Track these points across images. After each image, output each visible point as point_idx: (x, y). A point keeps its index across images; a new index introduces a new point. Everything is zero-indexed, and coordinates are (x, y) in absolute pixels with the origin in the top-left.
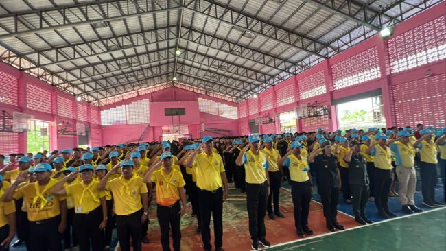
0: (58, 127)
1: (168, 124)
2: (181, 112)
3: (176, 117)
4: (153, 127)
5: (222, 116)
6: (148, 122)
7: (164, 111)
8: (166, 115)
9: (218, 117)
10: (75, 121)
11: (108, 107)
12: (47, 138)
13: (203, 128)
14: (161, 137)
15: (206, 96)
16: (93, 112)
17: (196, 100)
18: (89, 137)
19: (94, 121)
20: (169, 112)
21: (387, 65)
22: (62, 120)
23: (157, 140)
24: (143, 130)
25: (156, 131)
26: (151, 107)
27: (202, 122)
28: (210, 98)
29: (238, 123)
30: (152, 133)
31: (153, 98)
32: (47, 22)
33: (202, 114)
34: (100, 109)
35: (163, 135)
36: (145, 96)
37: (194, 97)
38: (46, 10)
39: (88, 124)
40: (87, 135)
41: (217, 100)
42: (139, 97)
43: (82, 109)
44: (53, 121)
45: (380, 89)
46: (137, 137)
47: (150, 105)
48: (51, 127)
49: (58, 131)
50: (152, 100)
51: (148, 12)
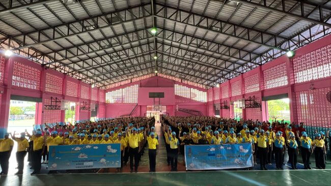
0: (80, 105)
1: (151, 105)
2: (161, 95)
3: (157, 99)
4: (141, 106)
5: (194, 99)
6: (136, 102)
7: (148, 94)
8: (150, 97)
9: (190, 100)
10: (90, 101)
11: (111, 90)
12: (74, 112)
13: (177, 109)
14: (145, 114)
15: (181, 84)
16: (101, 94)
17: (173, 87)
18: (98, 112)
19: (101, 101)
20: (152, 95)
21: (292, 77)
22: (84, 101)
23: (143, 116)
24: (133, 107)
25: (142, 109)
26: (139, 91)
27: (177, 103)
28: (184, 85)
29: (206, 105)
30: (139, 110)
31: (142, 85)
32: (72, 31)
33: (177, 97)
34: (105, 91)
35: (147, 112)
36: (136, 83)
37: (172, 84)
38: (71, 22)
39: (97, 103)
40: (96, 111)
41: (190, 87)
42: (132, 84)
43: (94, 92)
44: (78, 102)
45: (287, 94)
46: (129, 112)
47: (139, 90)
48: (77, 106)
49: (80, 108)
50: (141, 86)
51: (140, 18)
